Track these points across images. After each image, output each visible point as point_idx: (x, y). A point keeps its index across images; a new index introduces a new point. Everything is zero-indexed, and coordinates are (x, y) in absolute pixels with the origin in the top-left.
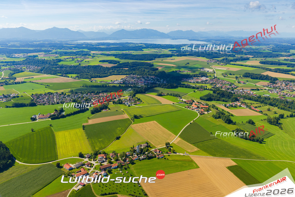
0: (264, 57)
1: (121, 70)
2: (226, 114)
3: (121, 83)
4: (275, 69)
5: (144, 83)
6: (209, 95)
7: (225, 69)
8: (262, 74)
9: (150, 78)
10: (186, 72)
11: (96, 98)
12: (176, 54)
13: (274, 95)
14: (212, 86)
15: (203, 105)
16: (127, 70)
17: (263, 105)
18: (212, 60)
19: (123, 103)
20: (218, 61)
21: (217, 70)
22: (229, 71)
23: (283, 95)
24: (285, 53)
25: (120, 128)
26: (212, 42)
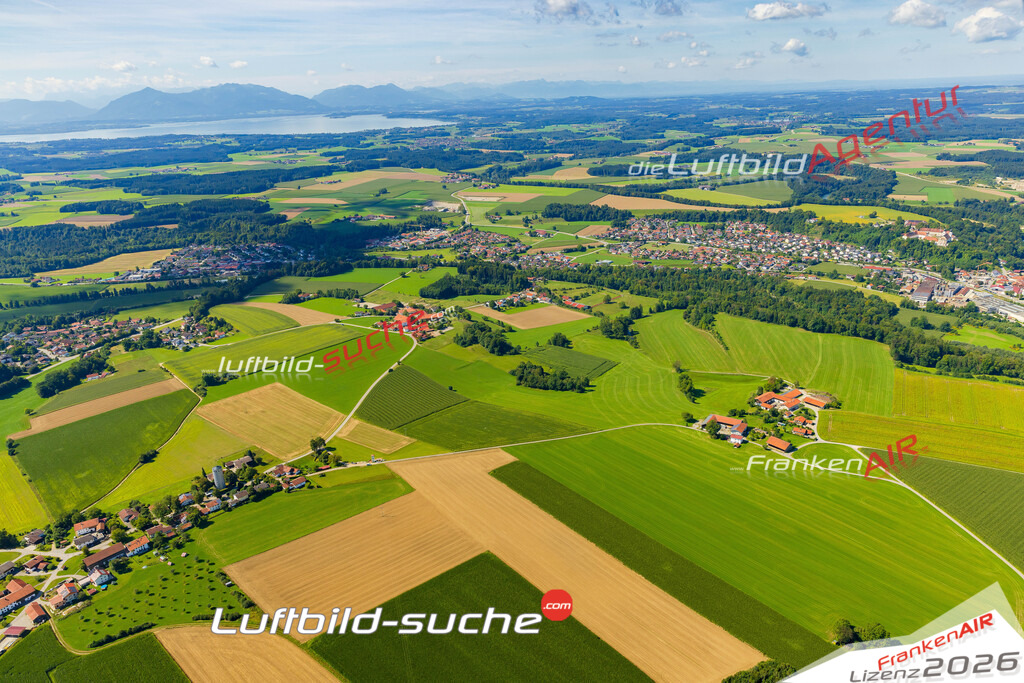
0: (600, 155)
1: (151, 234)
2: (495, 328)
3: (154, 279)
4: (627, 186)
5: (240, 268)
6: (448, 279)
7: (495, 199)
8: (592, 204)
9: (262, 249)
10: (377, 218)
11: (57, 341)
12: (343, 166)
13: (623, 258)
14: (459, 254)
15: (429, 311)
16: (175, 229)
17: (595, 290)
18: (456, 175)
19: (165, 341)
20: (475, 176)
21: (472, 204)
22: (504, 205)
23: (644, 257)
24: (653, 141)
25: (157, 426)
26: (458, 119)
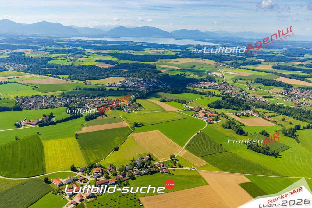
0: (277, 61)
1: (119, 72)
2: (237, 123)
3: (119, 87)
4: (289, 75)
5: (145, 87)
6: (218, 101)
7: (235, 74)
8: (275, 80)
9: (153, 81)
10: (192, 76)
11: (91, 103)
12: (181, 56)
13: (289, 103)
14: (221, 92)
15: (211, 113)
16: (127, 71)
17: (277, 115)
18: (220, 63)
19: (122, 108)
20: (227, 64)
21: (226, 74)
22: (239, 76)
23: (299, 104)
24: (299, 58)
25: (119, 138)
26: (220, 43)
